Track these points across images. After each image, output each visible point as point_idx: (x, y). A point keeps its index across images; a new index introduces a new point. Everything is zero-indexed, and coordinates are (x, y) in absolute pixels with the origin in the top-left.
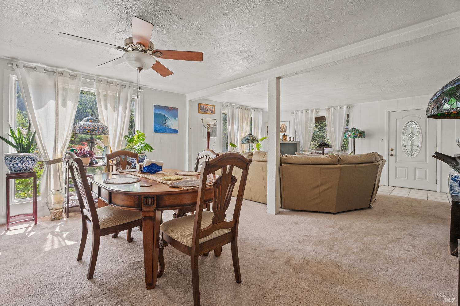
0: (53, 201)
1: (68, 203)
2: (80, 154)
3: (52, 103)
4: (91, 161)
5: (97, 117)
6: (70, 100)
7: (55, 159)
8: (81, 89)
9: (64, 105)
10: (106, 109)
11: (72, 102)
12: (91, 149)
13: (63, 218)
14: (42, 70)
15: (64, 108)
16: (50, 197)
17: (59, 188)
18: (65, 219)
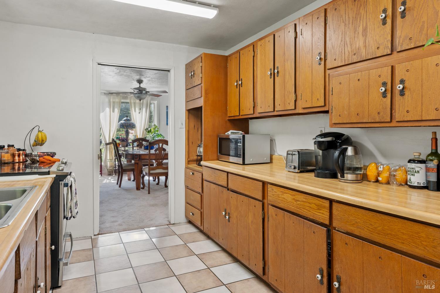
0: (109, 165)
1: (116, 168)
2: (121, 139)
3: (108, 109)
4: (127, 144)
5: (130, 117)
6: (116, 108)
7: (109, 142)
8: (122, 101)
9: (113, 111)
10: (135, 111)
11: (117, 109)
12: (127, 137)
13: (113, 175)
14: (103, 94)
15: (114, 113)
16: (107, 163)
17: (111, 158)
18: (114, 175)
